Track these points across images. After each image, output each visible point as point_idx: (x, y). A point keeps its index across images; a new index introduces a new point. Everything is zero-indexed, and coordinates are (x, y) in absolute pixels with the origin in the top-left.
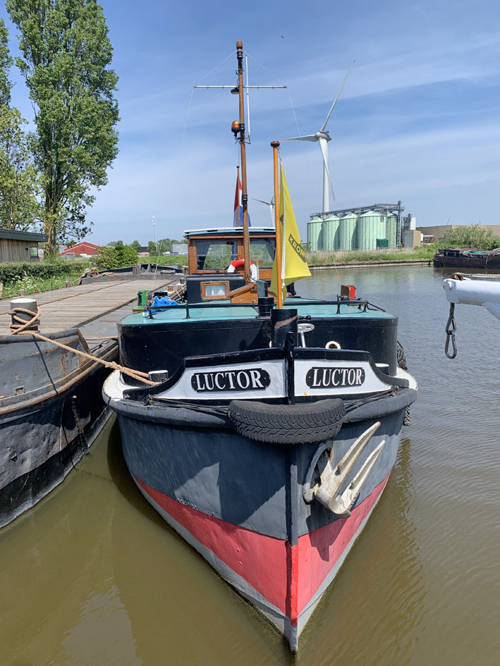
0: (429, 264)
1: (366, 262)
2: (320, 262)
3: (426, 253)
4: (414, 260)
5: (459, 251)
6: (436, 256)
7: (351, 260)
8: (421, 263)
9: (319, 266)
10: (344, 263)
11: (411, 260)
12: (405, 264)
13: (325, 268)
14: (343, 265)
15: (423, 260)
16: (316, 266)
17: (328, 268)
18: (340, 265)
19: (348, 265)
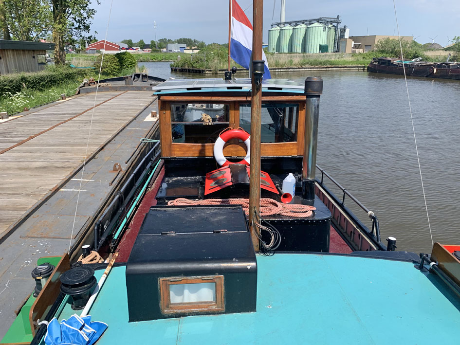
0: (364, 69)
1: (317, 66)
2: (281, 65)
3: (362, 60)
4: (352, 66)
5: (390, 61)
6: (371, 63)
7: (305, 64)
8: (358, 68)
9: (281, 69)
10: (300, 67)
11: (350, 66)
12: (346, 69)
13: (285, 70)
14: (299, 68)
15: (359, 65)
16: (279, 69)
17: (287, 70)
18: (297, 68)
19: (302, 68)
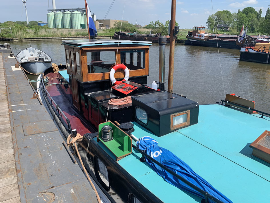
0: (111, 38)
1: (85, 36)
2: (65, 36)
3: (109, 33)
4: (105, 36)
5: (124, 33)
6: (115, 35)
7: (78, 35)
8: (107, 37)
9: (65, 38)
10: (76, 37)
11: (104, 36)
12: (101, 38)
13: (67, 39)
14: (75, 37)
15: (108, 36)
16: (63, 38)
17: (69, 38)
18: (74, 38)
19: (77, 37)
